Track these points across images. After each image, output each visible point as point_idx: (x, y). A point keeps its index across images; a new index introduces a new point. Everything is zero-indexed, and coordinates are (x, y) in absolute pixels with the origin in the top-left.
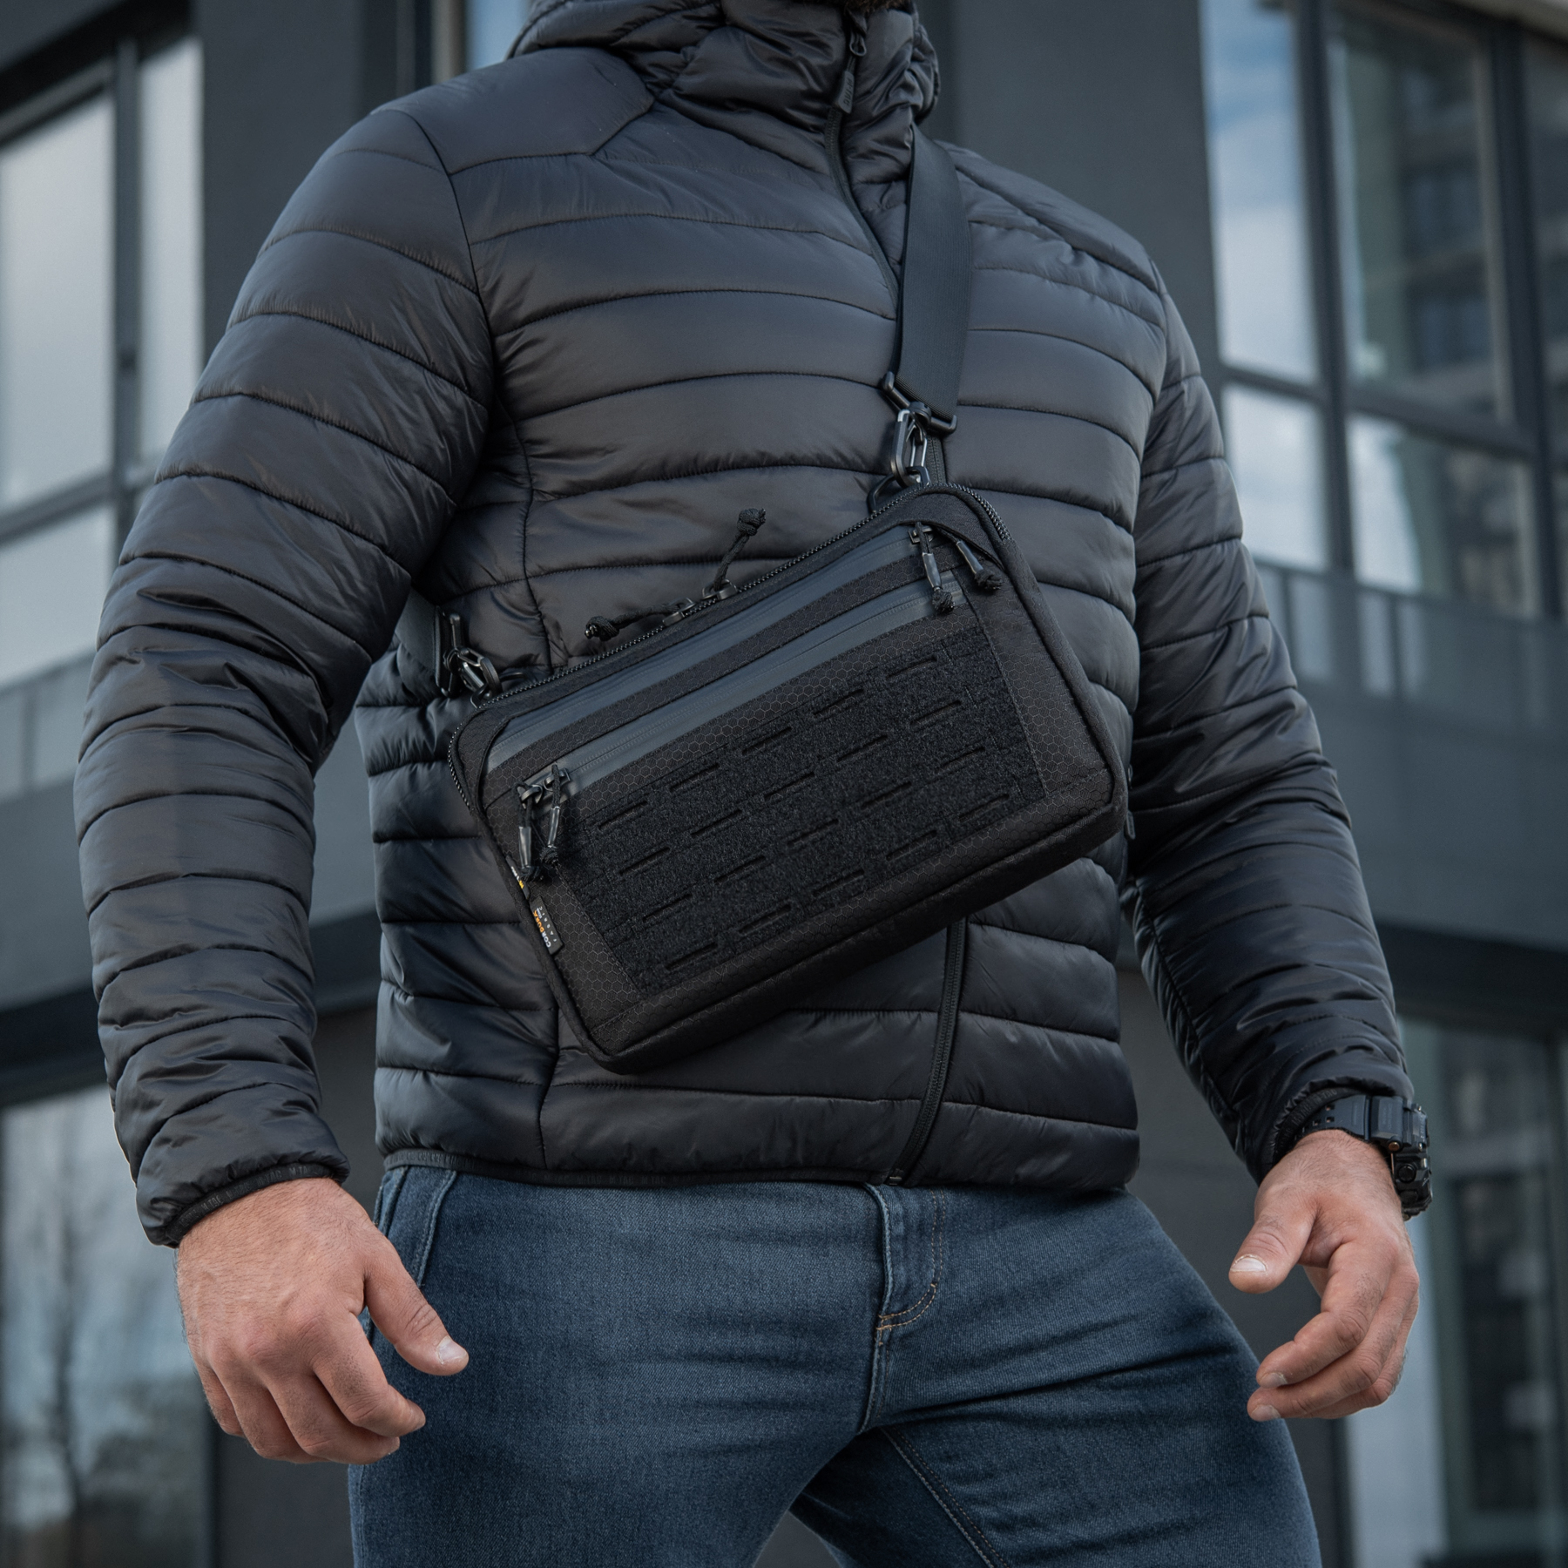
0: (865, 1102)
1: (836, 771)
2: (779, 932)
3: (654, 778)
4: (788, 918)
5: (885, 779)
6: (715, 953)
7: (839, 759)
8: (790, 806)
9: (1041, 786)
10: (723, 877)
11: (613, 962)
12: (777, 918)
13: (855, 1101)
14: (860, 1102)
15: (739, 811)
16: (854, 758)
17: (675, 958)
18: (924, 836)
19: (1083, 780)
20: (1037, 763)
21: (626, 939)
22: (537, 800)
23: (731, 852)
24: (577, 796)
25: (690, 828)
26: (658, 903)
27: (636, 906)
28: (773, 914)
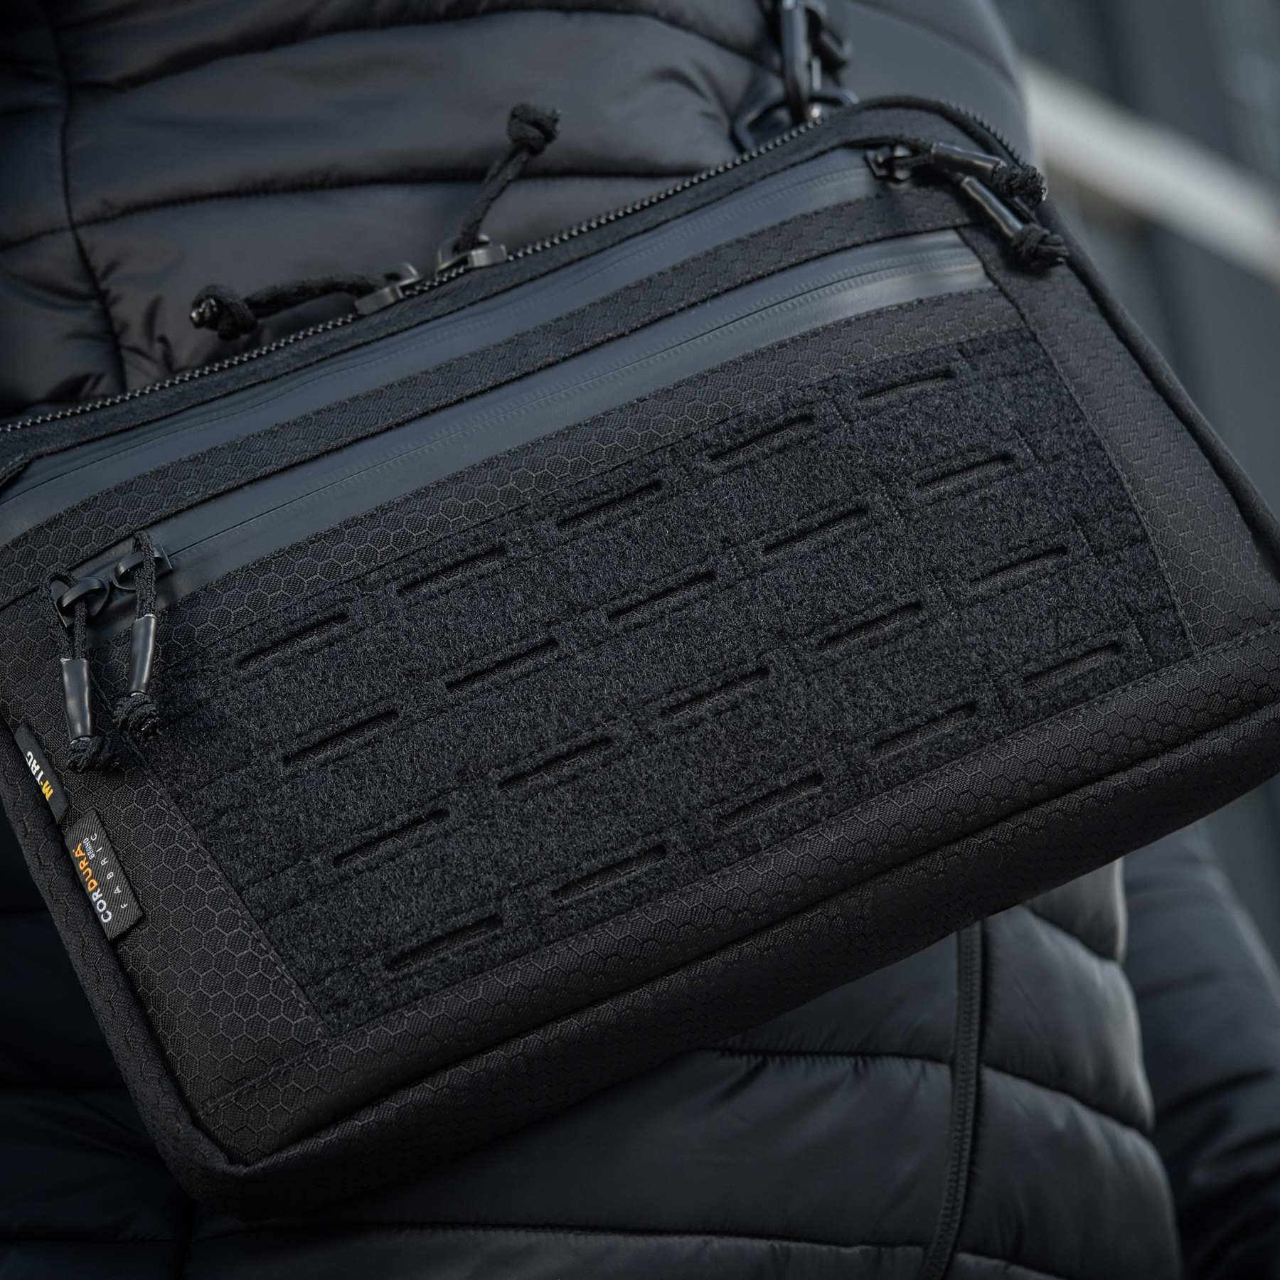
0: (834, 1248)
1: (763, 571)
2: (637, 901)
3: (363, 568)
4: (659, 872)
5: (868, 593)
6: (497, 938)
7: (768, 549)
8: (666, 636)
9: (1183, 634)
10: (519, 777)
11: (261, 952)
12: (637, 871)
13: (817, 1247)
14: (825, 1248)
15: (551, 643)
16: (802, 547)
17: (407, 946)
18: (951, 712)
19: (1262, 631)
20: (1172, 587)
21: (295, 903)
22: (97, 607)
23: (536, 726)
24: (193, 598)
25: (445, 671)
26: (371, 826)
27: (322, 831)
28: (628, 861)
